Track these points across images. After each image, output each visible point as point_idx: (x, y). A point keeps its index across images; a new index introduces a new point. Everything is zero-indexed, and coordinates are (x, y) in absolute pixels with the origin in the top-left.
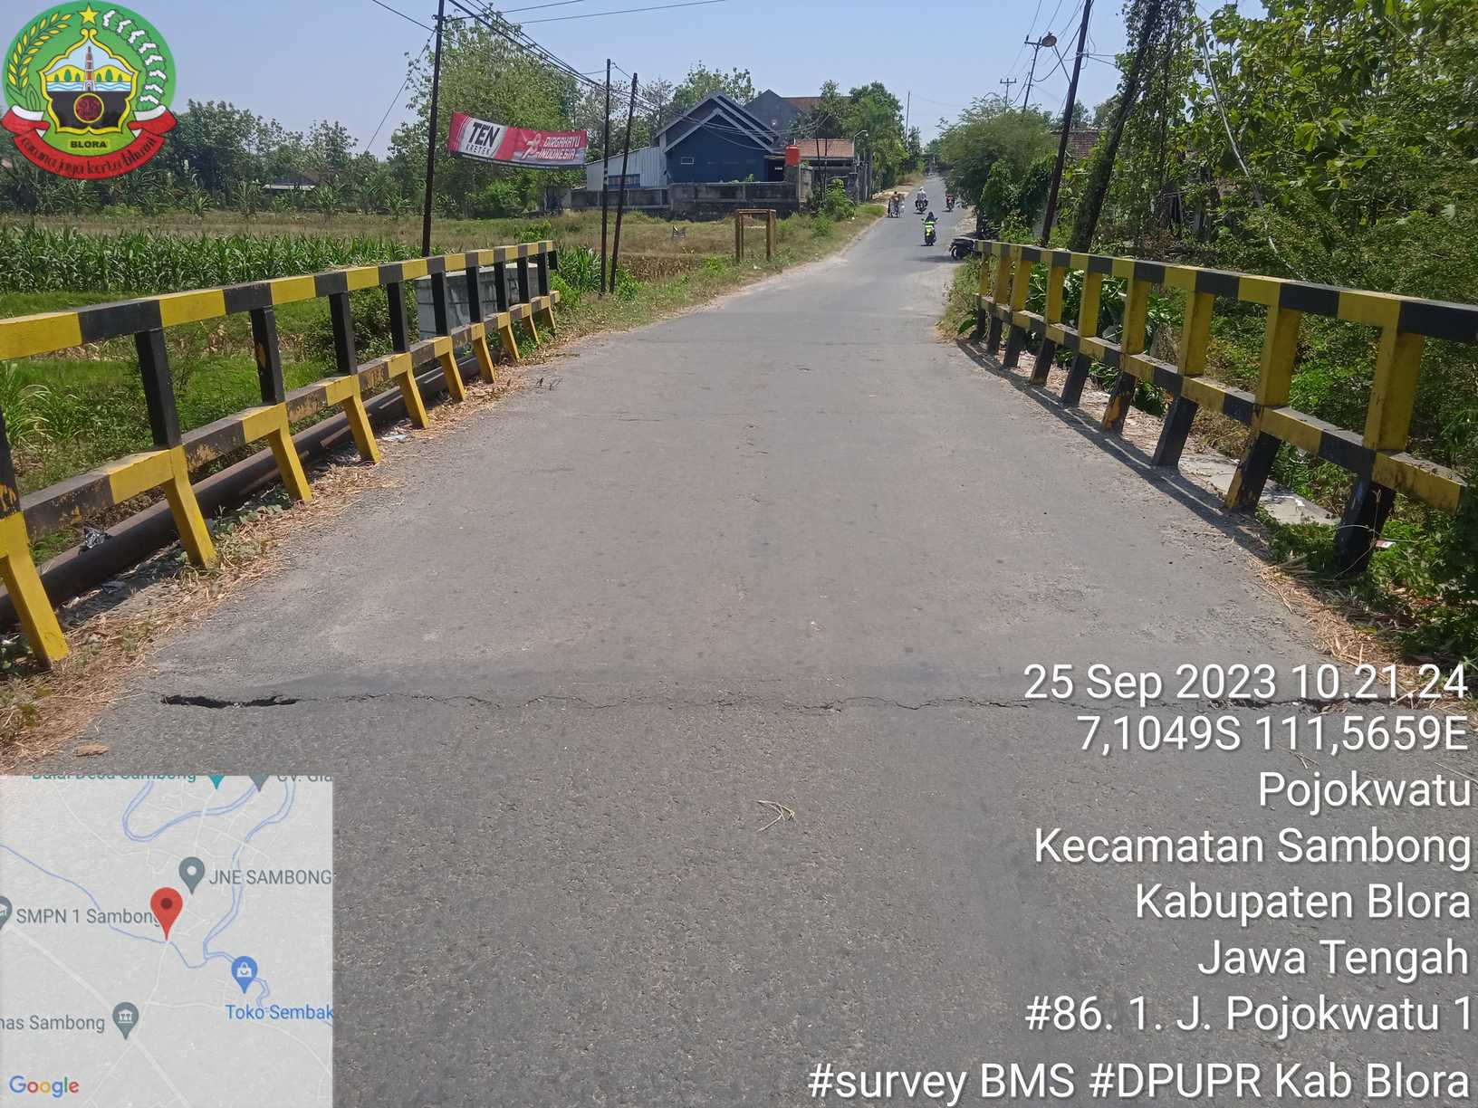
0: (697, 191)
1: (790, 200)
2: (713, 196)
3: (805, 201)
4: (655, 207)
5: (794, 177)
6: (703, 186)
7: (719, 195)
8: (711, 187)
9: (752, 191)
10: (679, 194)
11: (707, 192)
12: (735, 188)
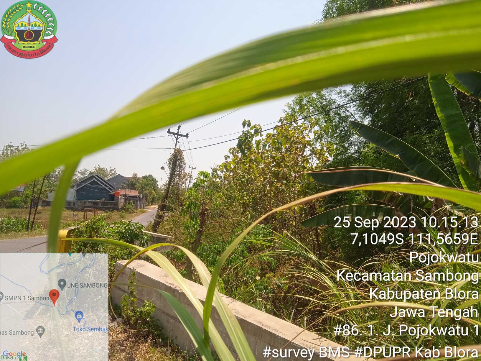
0: (85, 203)
1: (116, 207)
2: (90, 204)
3: (121, 207)
4: (70, 207)
5: (117, 200)
6: (87, 201)
7: (92, 204)
8: (90, 202)
9: (103, 203)
10: (79, 203)
11: (88, 203)
12: (98, 202)
